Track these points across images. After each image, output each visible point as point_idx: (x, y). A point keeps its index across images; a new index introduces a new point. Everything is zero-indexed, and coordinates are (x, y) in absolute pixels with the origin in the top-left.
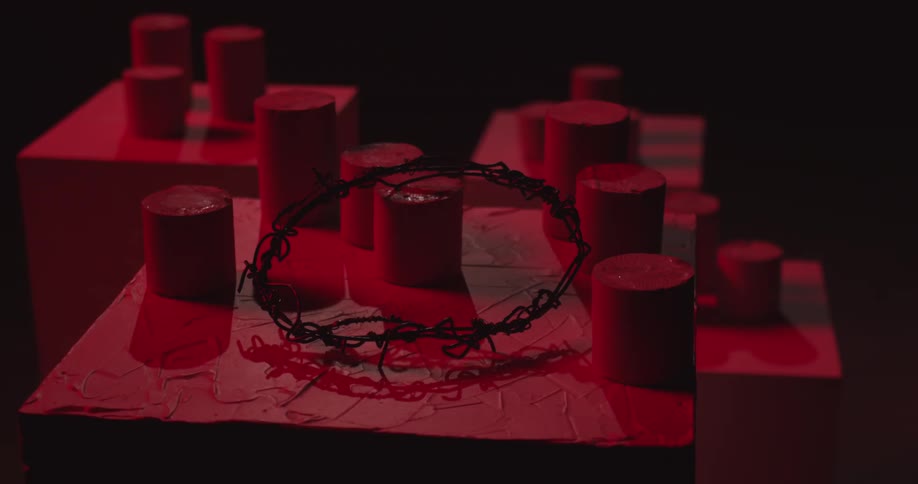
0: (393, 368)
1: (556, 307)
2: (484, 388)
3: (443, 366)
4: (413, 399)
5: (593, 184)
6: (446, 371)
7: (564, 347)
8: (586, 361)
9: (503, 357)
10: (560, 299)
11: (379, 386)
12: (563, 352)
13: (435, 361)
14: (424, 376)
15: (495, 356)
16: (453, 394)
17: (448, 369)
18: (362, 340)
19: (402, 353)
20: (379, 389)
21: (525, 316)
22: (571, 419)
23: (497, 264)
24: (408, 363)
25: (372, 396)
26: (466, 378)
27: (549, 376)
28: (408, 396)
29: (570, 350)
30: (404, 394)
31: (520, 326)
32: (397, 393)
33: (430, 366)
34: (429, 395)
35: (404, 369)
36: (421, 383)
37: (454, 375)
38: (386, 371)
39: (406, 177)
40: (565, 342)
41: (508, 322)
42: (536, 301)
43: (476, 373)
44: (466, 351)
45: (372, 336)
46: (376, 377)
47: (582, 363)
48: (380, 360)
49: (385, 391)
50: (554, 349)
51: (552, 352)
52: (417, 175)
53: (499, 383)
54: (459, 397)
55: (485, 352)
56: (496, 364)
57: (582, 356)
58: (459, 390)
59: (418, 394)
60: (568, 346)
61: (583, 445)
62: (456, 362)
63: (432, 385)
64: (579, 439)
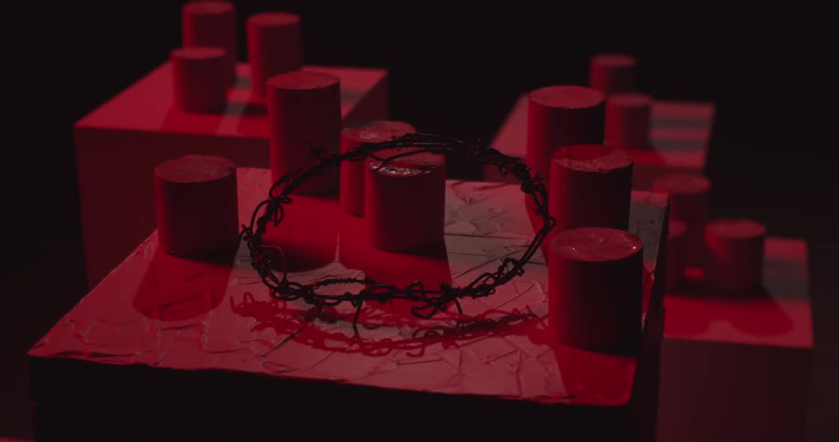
0: (367, 326)
1: (520, 275)
2: (446, 347)
3: (412, 325)
4: (380, 354)
5: (565, 163)
6: (414, 330)
7: (527, 312)
8: (544, 325)
9: (467, 319)
10: (524, 268)
11: (350, 341)
12: (524, 317)
13: (405, 320)
14: (393, 334)
15: (462, 318)
16: (417, 351)
17: (417, 328)
18: (340, 299)
19: (378, 312)
20: (351, 345)
21: (491, 281)
22: (521, 378)
23: (477, 233)
24: (380, 322)
25: (342, 350)
26: (431, 337)
27: (508, 337)
28: (375, 352)
29: (531, 314)
30: (373, 349)
31: (486, 290)
32: (367, 349)
33: (399, 325)
34: (394, 351)
35: (376, 327)
36: (389, 340)
37: (421, 334)
38: (359, 327)
39: (394, 152)
40: (528, 307)
41: (474, 287)
42: (501, 269)
43: (441, 332)
44: (433, 313)
45: (348, 297)
46: (349, 333)
47: (540, 326)
48: (354, 319)
49: (356, 346)
50: (516, 313)
51: (514, 315)
52: (404, 150)
53: (459, 343)
54: (421, 354)
55: (453, 314)
56: (461, 325)
57: (541, 320)
58: (423, 347)
59: (385, 350)
60: (530, 311)
61: (527, 402)
62: (424, 322)
63: (399, 342)
64: (525, 396)
